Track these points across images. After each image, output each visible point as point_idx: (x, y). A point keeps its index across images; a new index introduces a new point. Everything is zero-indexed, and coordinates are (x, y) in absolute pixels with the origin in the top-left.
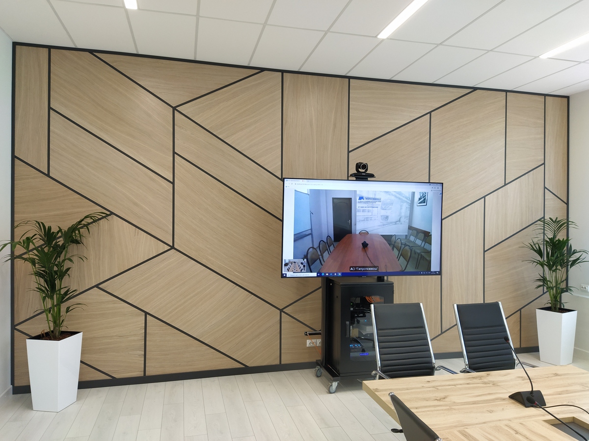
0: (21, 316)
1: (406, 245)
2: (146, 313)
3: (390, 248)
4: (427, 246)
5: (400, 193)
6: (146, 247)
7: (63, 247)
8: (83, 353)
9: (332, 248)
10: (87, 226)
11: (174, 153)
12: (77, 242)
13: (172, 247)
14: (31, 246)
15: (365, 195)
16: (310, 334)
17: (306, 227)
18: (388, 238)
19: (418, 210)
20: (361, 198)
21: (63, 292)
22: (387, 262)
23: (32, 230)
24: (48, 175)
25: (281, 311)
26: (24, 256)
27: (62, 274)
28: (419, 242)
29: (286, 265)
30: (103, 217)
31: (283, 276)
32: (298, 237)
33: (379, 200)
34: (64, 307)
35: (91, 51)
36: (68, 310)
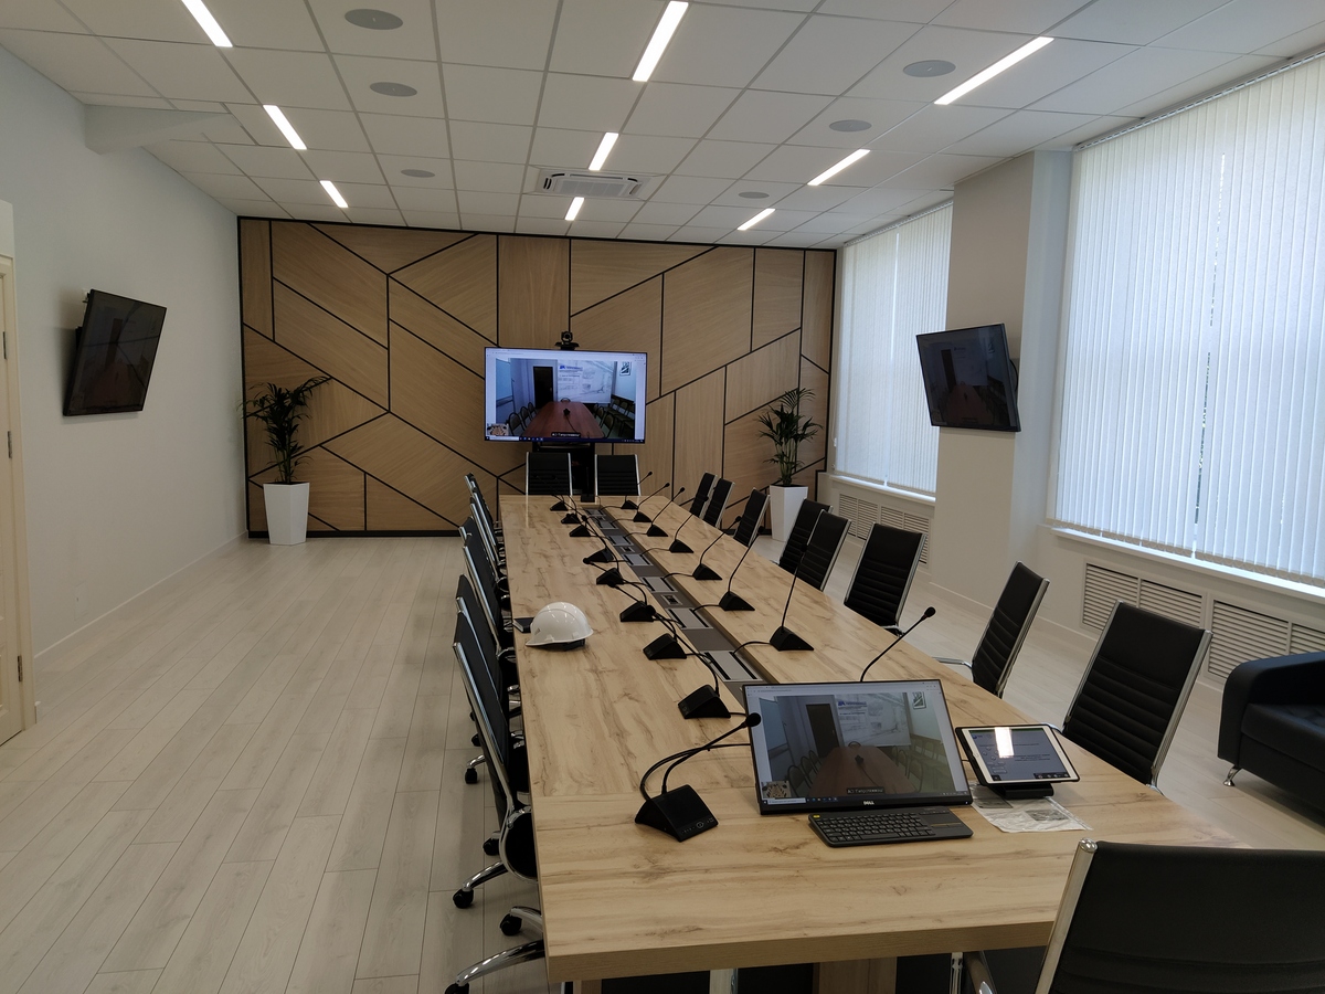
0: (254, 470)
1: (608, 413)
2: (365, 473)
3: (592, 416)
4: (630, 415)
5: (601, 363)
6: (364, 410)
7: (291, 407)
8: (311, 505)
9: (534, 415)
10: (309, 389)
11: (389, 319)
12: (302, 404)
13: (389, 411)
14: (267, 404)
15: (567, 364)
17: (507, 394)
18: (590, 406)
19: (622, 380)
20: (562, 367)
21: (293, 445)
22: (591, 428)
23: (265, 391)
24: (274, 341)
25: (498, 478)
26: (259, 414)
27: (292, 430)
28: (622, 411)
29: (489, 428)
30: (324, 382)
31: (486, 439)
32: (500, 404)
33: (580, 369)
34: (293, 461)
35: (308, 222)
36: (296, 463)
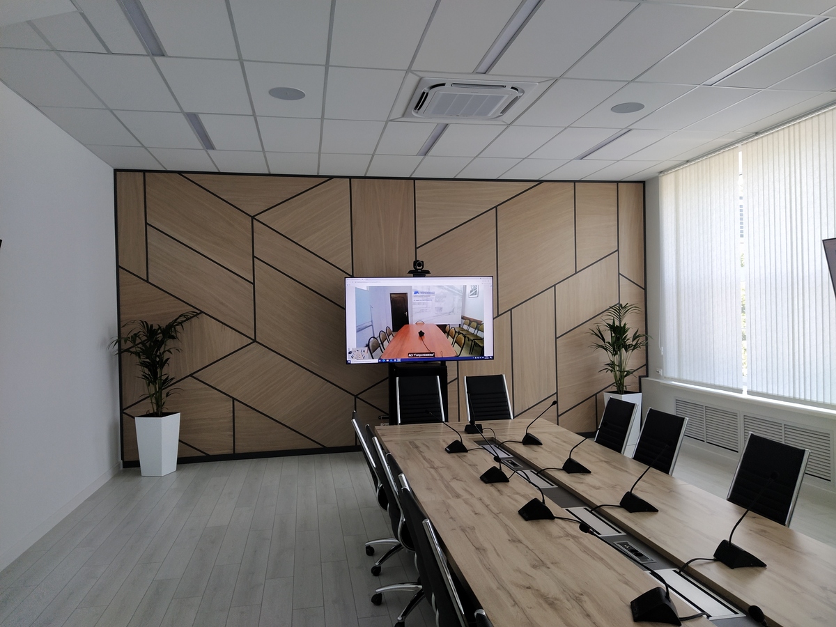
0: (129, 402)
1: (459, 333)
2: (234, 399)
3: (445, 336)
4: (480, 334)
5: (452, 287)
6: (230, 341)
7: (163, 342)
8: (182, 432)
9: (391, 337)
10: (181, 323)
11: (254, 257)
12: (173, 338)
13: (255, 341)
14: (138, 341)
15: (419, 290)
16: (383, 418)
17: (366, 319)
18: (443, 327)
19: (471, 301)
20: (416, 293)
21: (164, 378)
22: (445, 348)
23: (137, 328)
24: (147, 281)
25: (356, 397)
26: (132, 350)
27: (163, 364)
28: (472, 330)
29: (350, 353)
30: (195, 316)
31: (348, 363)
32: (360, 329)
33: (433, 293)
34: (164, 393)
35: (180, 173)
36: (167, 395)
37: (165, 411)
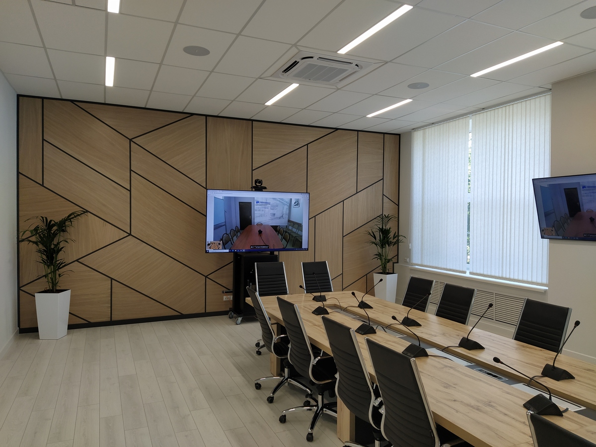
0: (24, 281)
1: (286, 232)
2: (112, 279)
3: (276, 234)
4: (299, 233)
5: (282, 199)
6: (112, 234)
7: (56, 234)
9: (239, 234)
10: (70, 220)
11: (131, 170)
12: (64, 231)
13: (130, 234)
15: (260, 200)
16: (226, 292)
20: (257, 202)
25: (206, 277)
26: (30, 239)
27: (59, 250)
28: (294, 230)
29: (209, 245)
30: (82, 214)
31: (207, 252)
32: (216, 227)
33: (269, 203)
34: (58, 273)
36: (60, 275)
37: (58, 288)
